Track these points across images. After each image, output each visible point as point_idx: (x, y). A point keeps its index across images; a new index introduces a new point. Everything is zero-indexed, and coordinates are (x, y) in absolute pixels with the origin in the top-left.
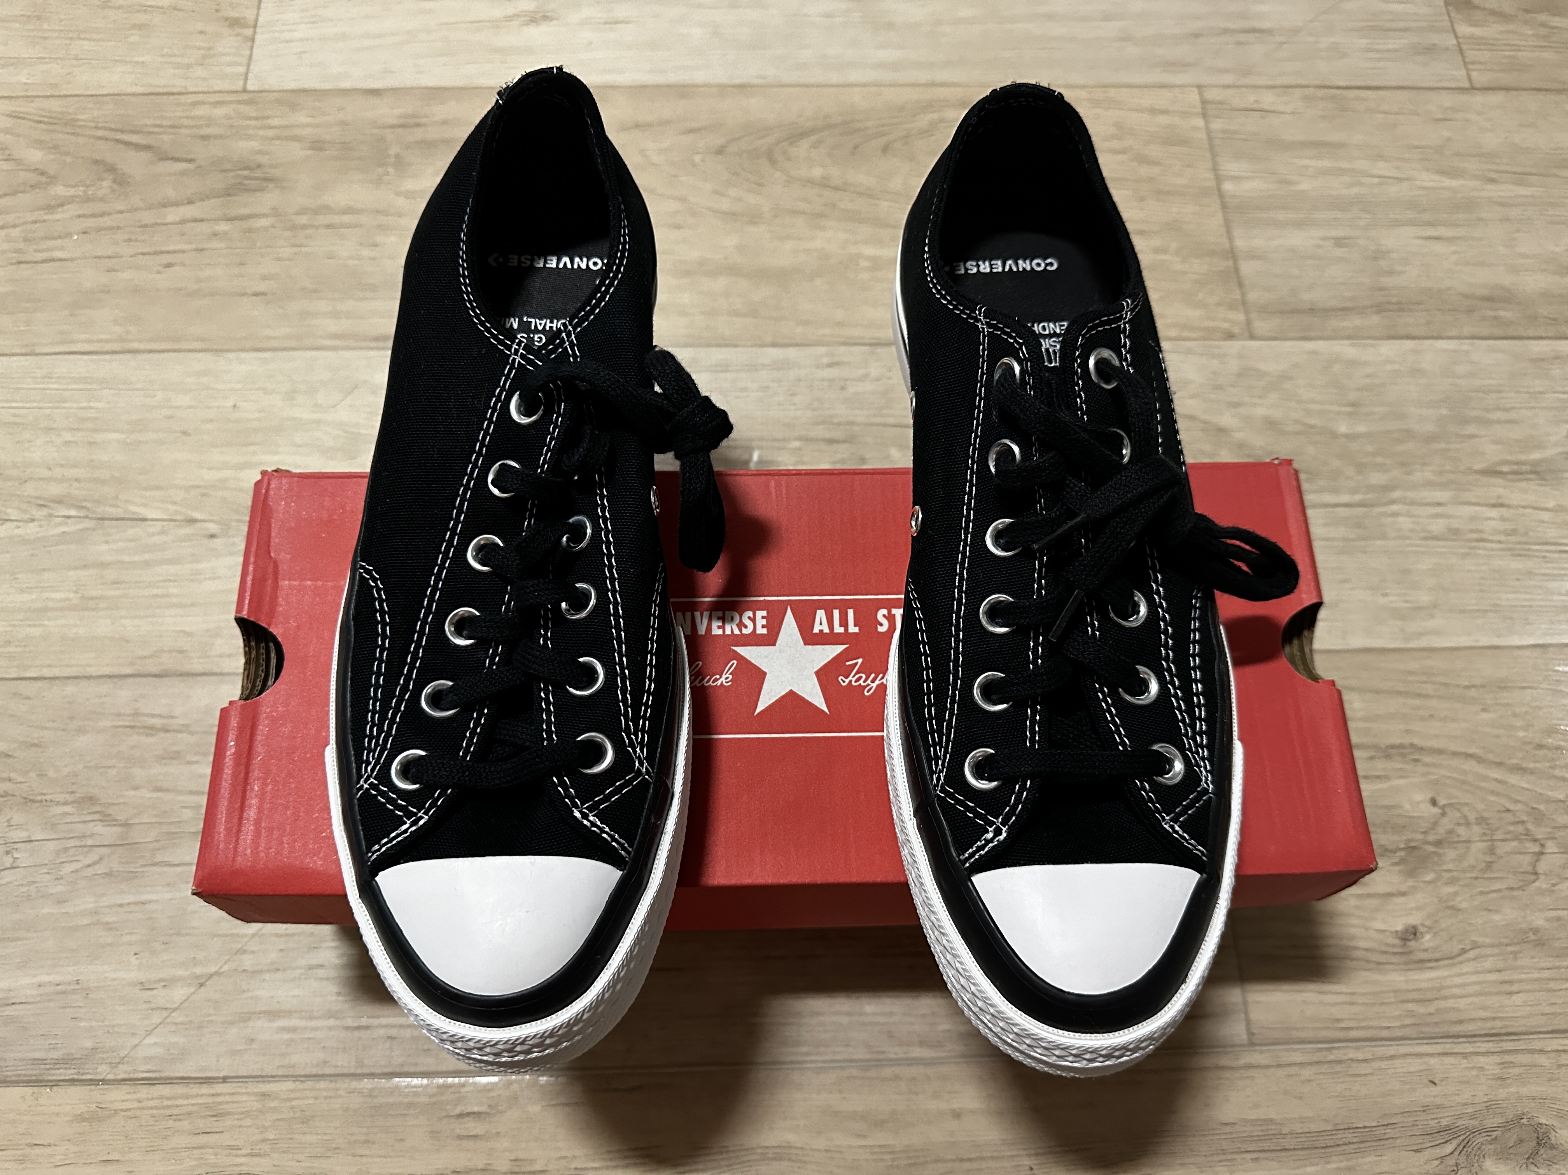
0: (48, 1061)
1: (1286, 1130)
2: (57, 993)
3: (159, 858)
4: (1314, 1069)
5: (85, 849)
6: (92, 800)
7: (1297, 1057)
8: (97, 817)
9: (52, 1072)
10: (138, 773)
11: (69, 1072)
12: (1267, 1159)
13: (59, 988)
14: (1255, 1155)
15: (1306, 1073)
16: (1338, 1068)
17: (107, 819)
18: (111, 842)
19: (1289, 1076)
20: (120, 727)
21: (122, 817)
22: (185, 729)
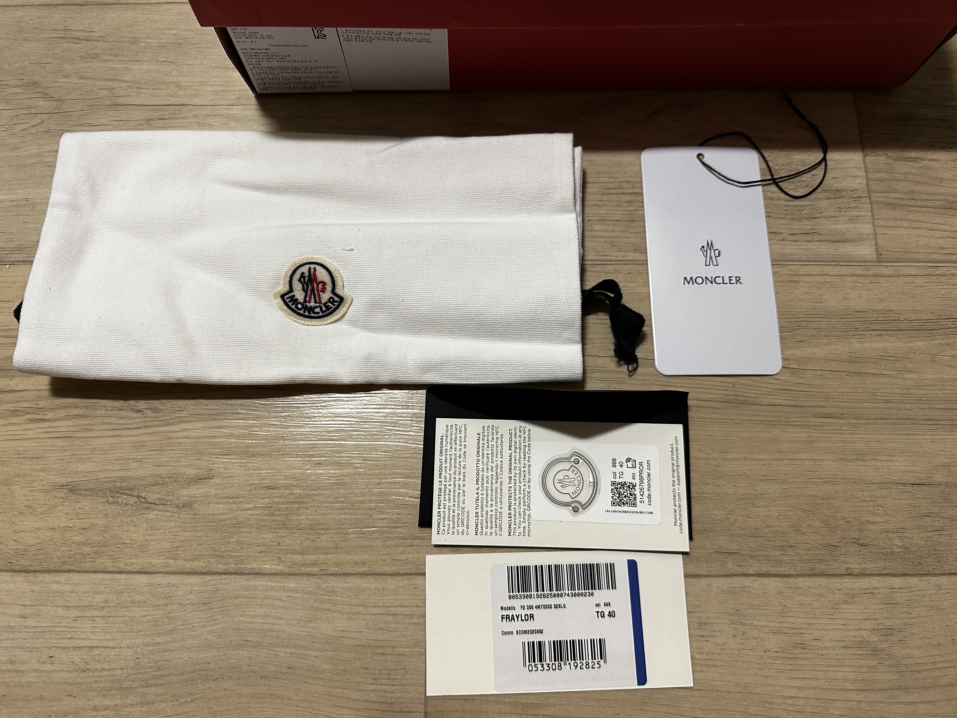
0: (7, 249)
1: (902, 317)
2: (13, 207)
3: (84, 121)
4: (925, 279)
5: (31, 116)
6: (35, 84)
7: (913, 271)
8: (39, 95)
9: (9, 256)
10: (68, 67)
11: (21, 256)
12: (888, 335)
13: (14, 203)
14: (879, 333)
15: (919, 281)
16: (942, 279)
17: (45, 96)
18: (49, 111)
19: (906, 283)
20: (54, 38)
21: (57, 95)
22: (101, 39)
